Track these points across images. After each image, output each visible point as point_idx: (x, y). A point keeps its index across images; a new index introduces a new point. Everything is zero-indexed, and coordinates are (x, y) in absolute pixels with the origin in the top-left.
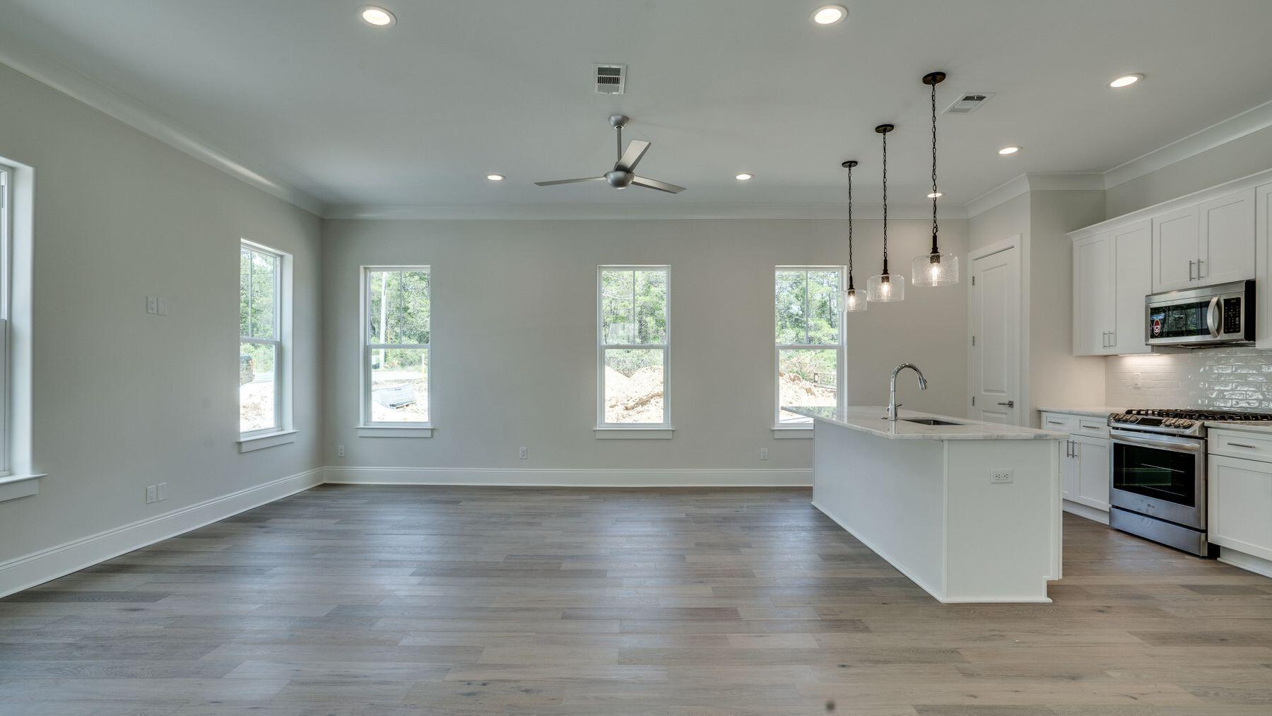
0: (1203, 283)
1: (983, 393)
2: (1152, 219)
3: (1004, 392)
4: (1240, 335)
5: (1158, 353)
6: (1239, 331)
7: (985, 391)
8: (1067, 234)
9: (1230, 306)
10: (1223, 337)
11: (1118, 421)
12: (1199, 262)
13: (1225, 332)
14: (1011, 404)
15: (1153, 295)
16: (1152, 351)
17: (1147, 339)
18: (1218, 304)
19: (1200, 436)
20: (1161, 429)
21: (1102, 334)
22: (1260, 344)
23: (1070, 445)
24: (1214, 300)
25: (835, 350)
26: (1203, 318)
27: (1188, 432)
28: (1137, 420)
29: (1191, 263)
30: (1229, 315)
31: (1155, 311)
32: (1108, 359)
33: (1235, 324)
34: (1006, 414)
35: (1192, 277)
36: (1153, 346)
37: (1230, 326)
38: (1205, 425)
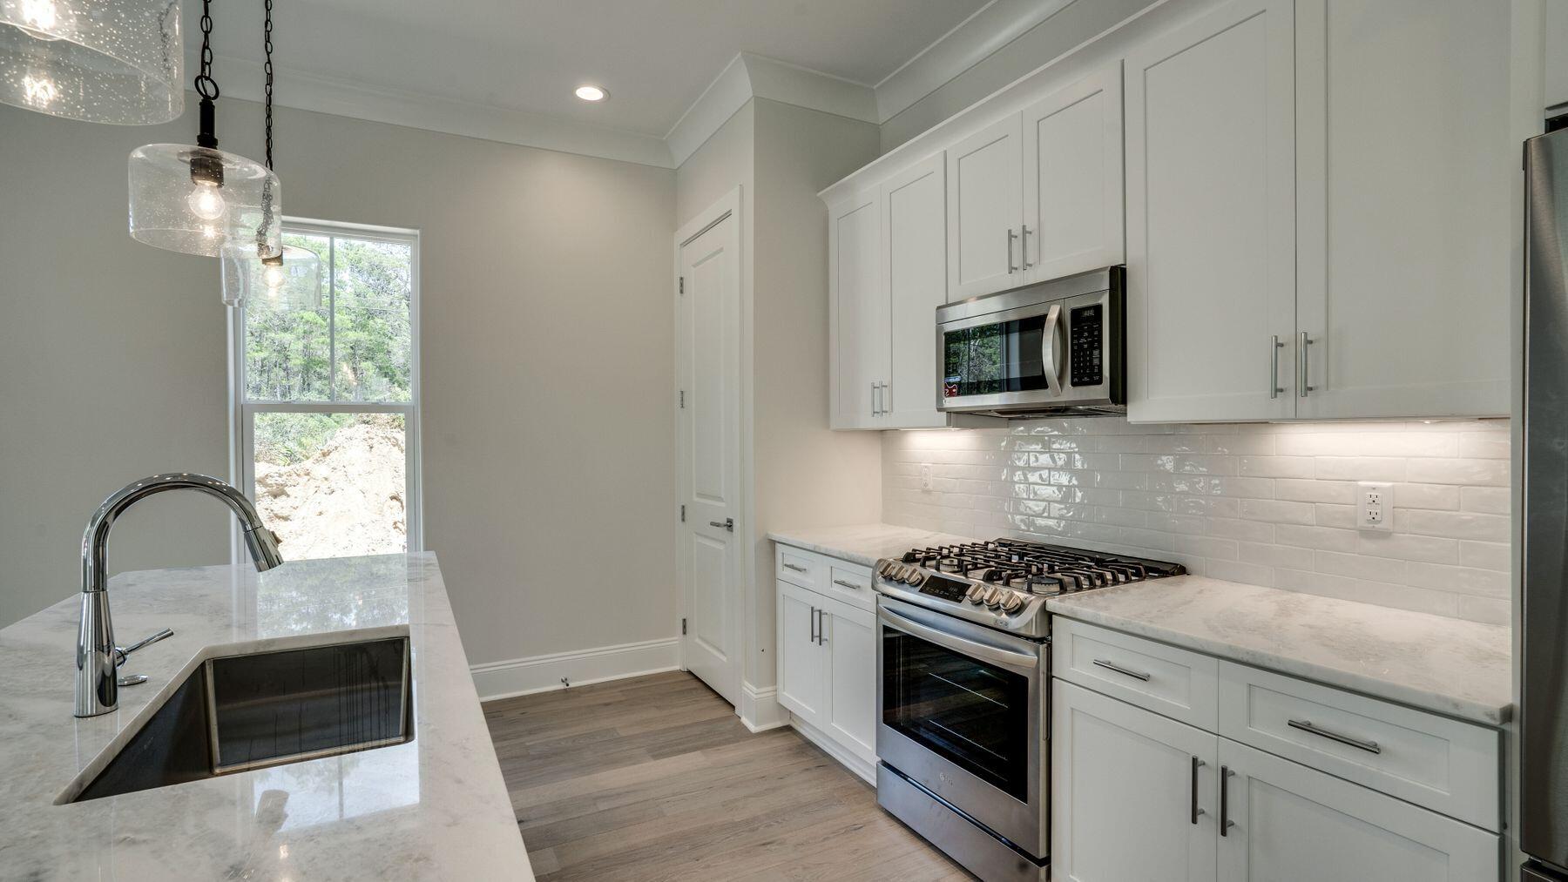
0: (1032, 277)
1: (696, 499)
2: (945, 152)
3: (719, 499)
4: (1101, 392)
5: (957, 427)
6: (1100, 382)
7: (699, 495)
8: (819, 194)
9: (1083, 324)
10: (1069, 394)
11: (889, 579)
12: (1025, 232)
13: (1074, 384)
14: (729, 525)
15: (948, 305)
16: (949, 424)
17: (939, 400)
18: (1060, 321)
19: (1039, 636)
20: (964, 608)
21: (870, 387)
22: (1140, 411)
23: (816, 615)
24: (1053, 316)
25: (402, 415)
26: (1031, 353)
27: (1015, 623)
28: (923, 579)
29: (1011, 236)
30: (1080, 346)
31: (952, 339)
32: (885, 436)
33: (1092, 367)
34: (724, 543)
35: (1014, 265)
36: (950, 412)
37: (1084, 373)
38: (1049, 608)
